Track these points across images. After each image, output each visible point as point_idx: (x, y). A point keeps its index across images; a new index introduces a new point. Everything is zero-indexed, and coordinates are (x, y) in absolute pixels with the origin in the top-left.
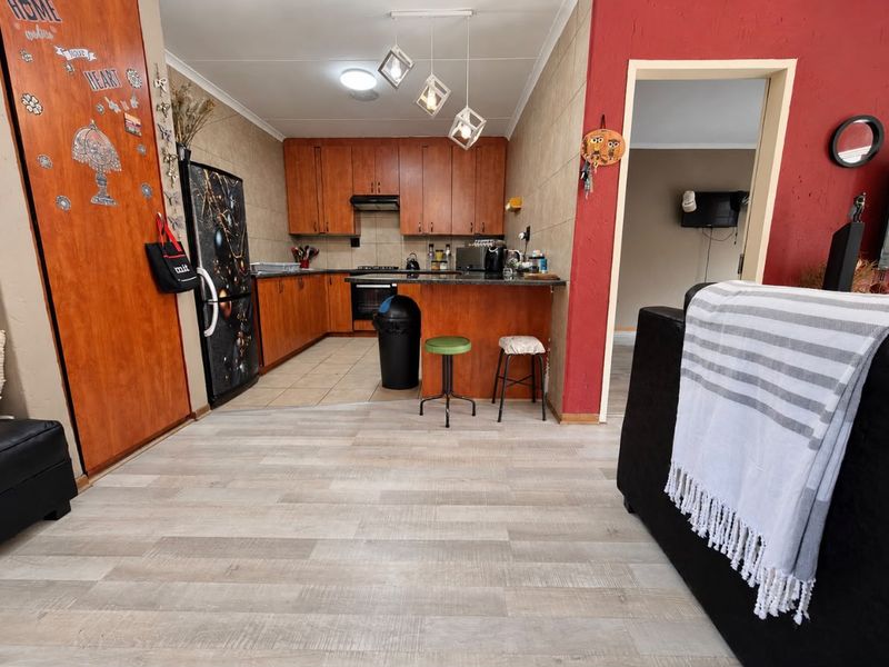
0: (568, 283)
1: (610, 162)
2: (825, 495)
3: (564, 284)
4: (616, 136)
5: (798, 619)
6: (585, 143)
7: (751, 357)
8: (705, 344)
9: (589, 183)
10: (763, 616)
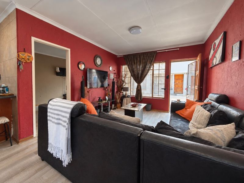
0: (17, 96)
1: (28, 62)
2: (69, 137)
3: (16, 97)
4: (29, 55)
5: (70, 162)
6: (18, 55)
7: (58, 115)
8: (51, 113)
9: (21, 67)
10: (66, 166)
